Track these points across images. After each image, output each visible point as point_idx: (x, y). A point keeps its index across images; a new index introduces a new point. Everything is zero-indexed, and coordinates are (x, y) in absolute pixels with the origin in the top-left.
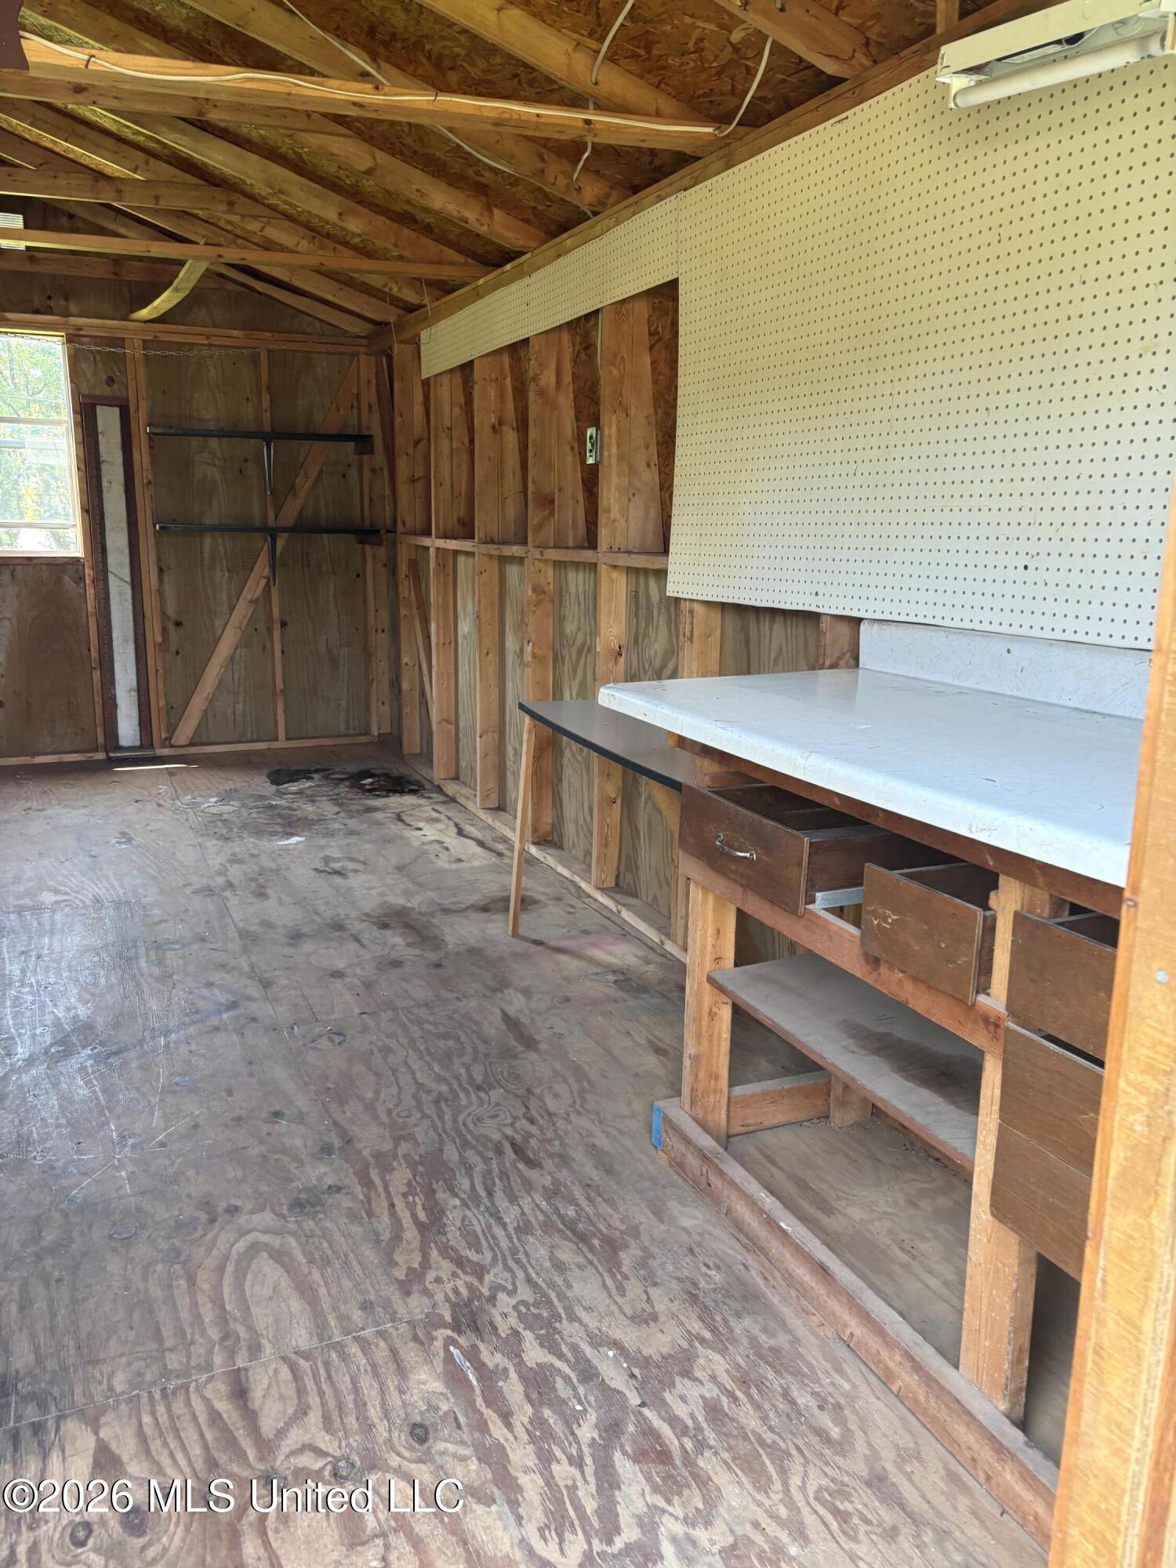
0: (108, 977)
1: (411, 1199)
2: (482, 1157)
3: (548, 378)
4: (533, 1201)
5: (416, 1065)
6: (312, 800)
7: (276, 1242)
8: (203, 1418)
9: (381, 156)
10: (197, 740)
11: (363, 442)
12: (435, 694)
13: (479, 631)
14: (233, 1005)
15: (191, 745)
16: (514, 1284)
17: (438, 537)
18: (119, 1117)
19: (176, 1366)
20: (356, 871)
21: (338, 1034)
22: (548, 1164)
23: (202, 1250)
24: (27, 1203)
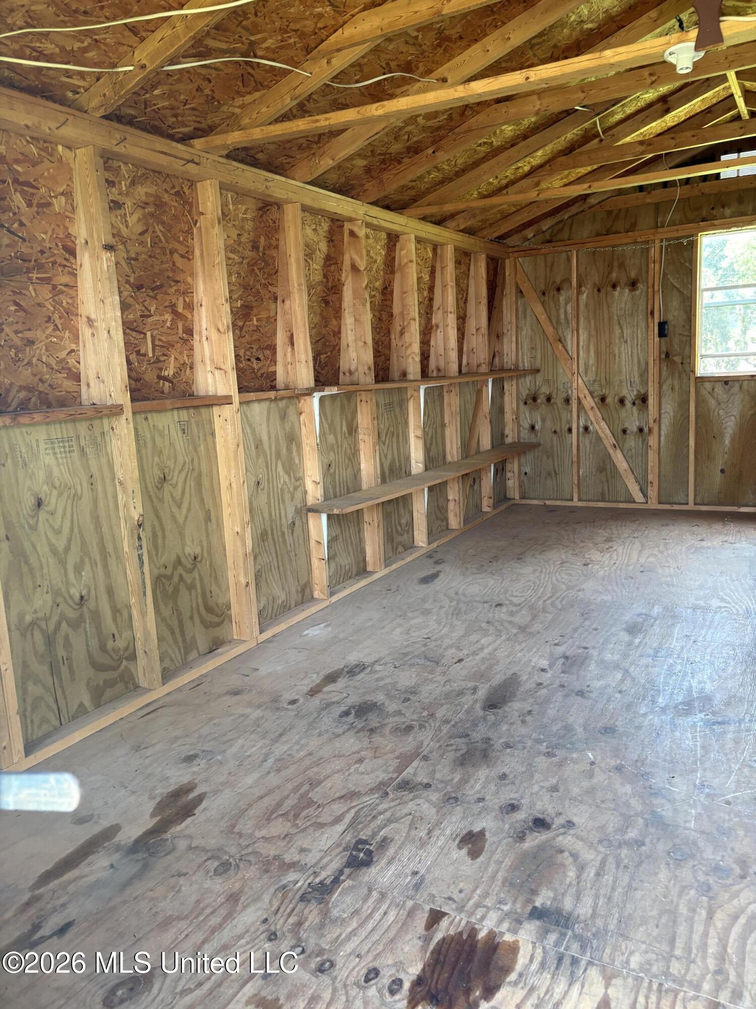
0: (735, 667)
18: (705, 770)
19: (676, 973)
23: (727, 895)
24: (627, 804)
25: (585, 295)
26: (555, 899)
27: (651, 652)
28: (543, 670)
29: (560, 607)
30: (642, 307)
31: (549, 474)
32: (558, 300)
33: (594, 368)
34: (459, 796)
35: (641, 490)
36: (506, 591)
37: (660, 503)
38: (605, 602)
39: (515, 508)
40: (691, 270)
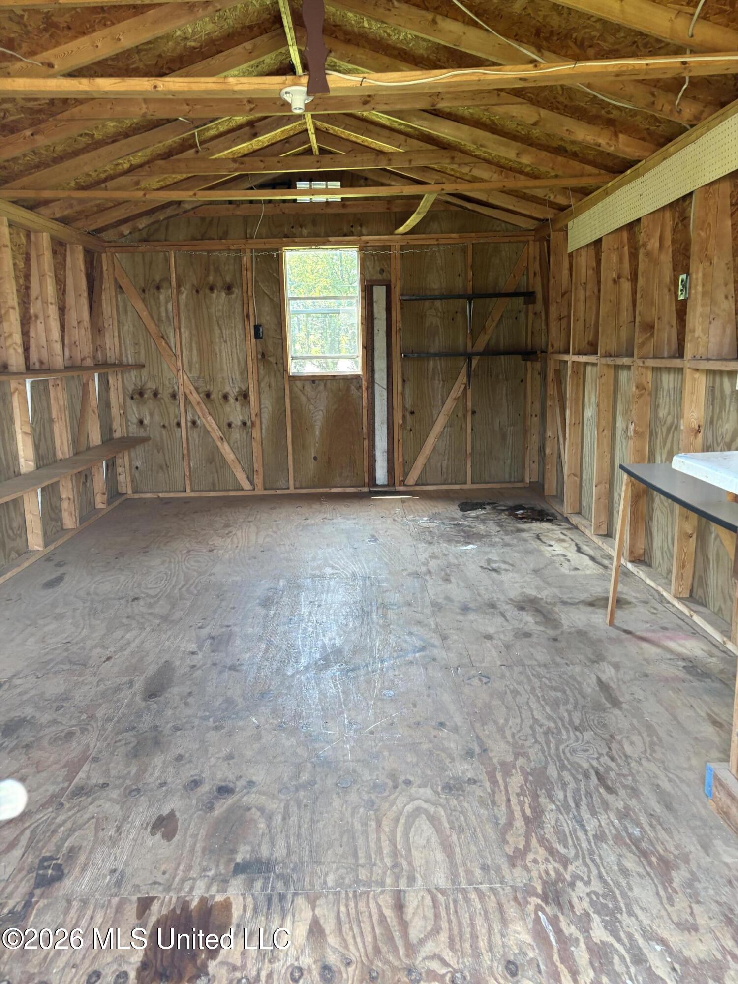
0: (354, 622)
1: (522, 798)
2: (575, 778)
3: (654, 244)
4: (609, 818)
5: (534, 706)
6: (484, 522)
7: (432, 809)
8: (375, 917)
9: (544, 113)
10: (420, 482)
11: (529, 296)
12: (566, 458)
13: (598, 415)
14: (423, 649)
15: (416, 485)
16: (589, 877)
17: (574, 354)
18: (349, 710)
19: (364, 878)
20: (506, 570)
21: (486, 677)
22: (622, 792)
23: (387, 805)
24: (295, 754)
25: (184, 295)
26: (253, 851)
27: (285, 620)
28: (193, 653)
29: (195, 592)
30: (238, 310)
31: (161, 467)
32: (159, 298)
33: (197, 365)
34: (140, 787)
35: (248, 478)
36: (139, 585)
37: (265, 489)
38: (237, 582)
39: (130, 503)
40: (279, 280)
